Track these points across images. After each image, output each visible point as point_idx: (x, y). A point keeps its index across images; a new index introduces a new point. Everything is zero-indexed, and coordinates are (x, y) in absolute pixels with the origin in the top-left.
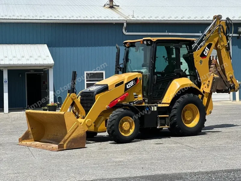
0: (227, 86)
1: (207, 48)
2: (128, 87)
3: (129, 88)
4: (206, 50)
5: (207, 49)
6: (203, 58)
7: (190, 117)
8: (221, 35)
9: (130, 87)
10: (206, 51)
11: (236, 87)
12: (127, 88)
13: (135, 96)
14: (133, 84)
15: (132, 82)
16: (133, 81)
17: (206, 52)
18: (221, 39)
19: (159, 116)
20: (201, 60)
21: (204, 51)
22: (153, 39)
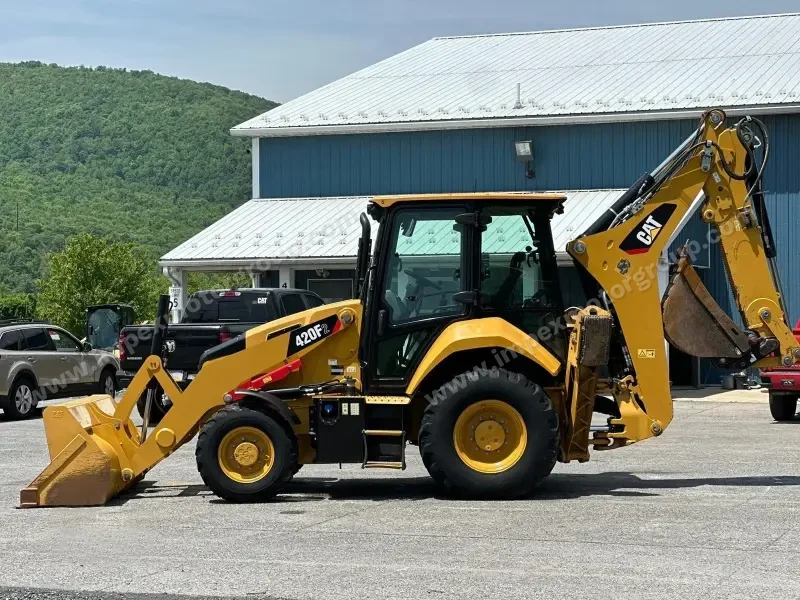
0: (736, 346)
1: (650, 219)
2: (299, 342)
3: (306, 346)
4: (645, 227)
5: (650, 224)
6: (630, 253)
7: (496, 441)
8: (721, 176)
9: (306, 342)
10: (648, 232)
11: (783, 351)
12: (298, 344)
13: (334, 371)
14: (320, 335)
15: (316, 327)
16: (318, 326)
17: (647, 234)
18: (720, 189)
19: (367, 431)
20: (622, 261)
21: (639, 228)
22: (383, 201)
